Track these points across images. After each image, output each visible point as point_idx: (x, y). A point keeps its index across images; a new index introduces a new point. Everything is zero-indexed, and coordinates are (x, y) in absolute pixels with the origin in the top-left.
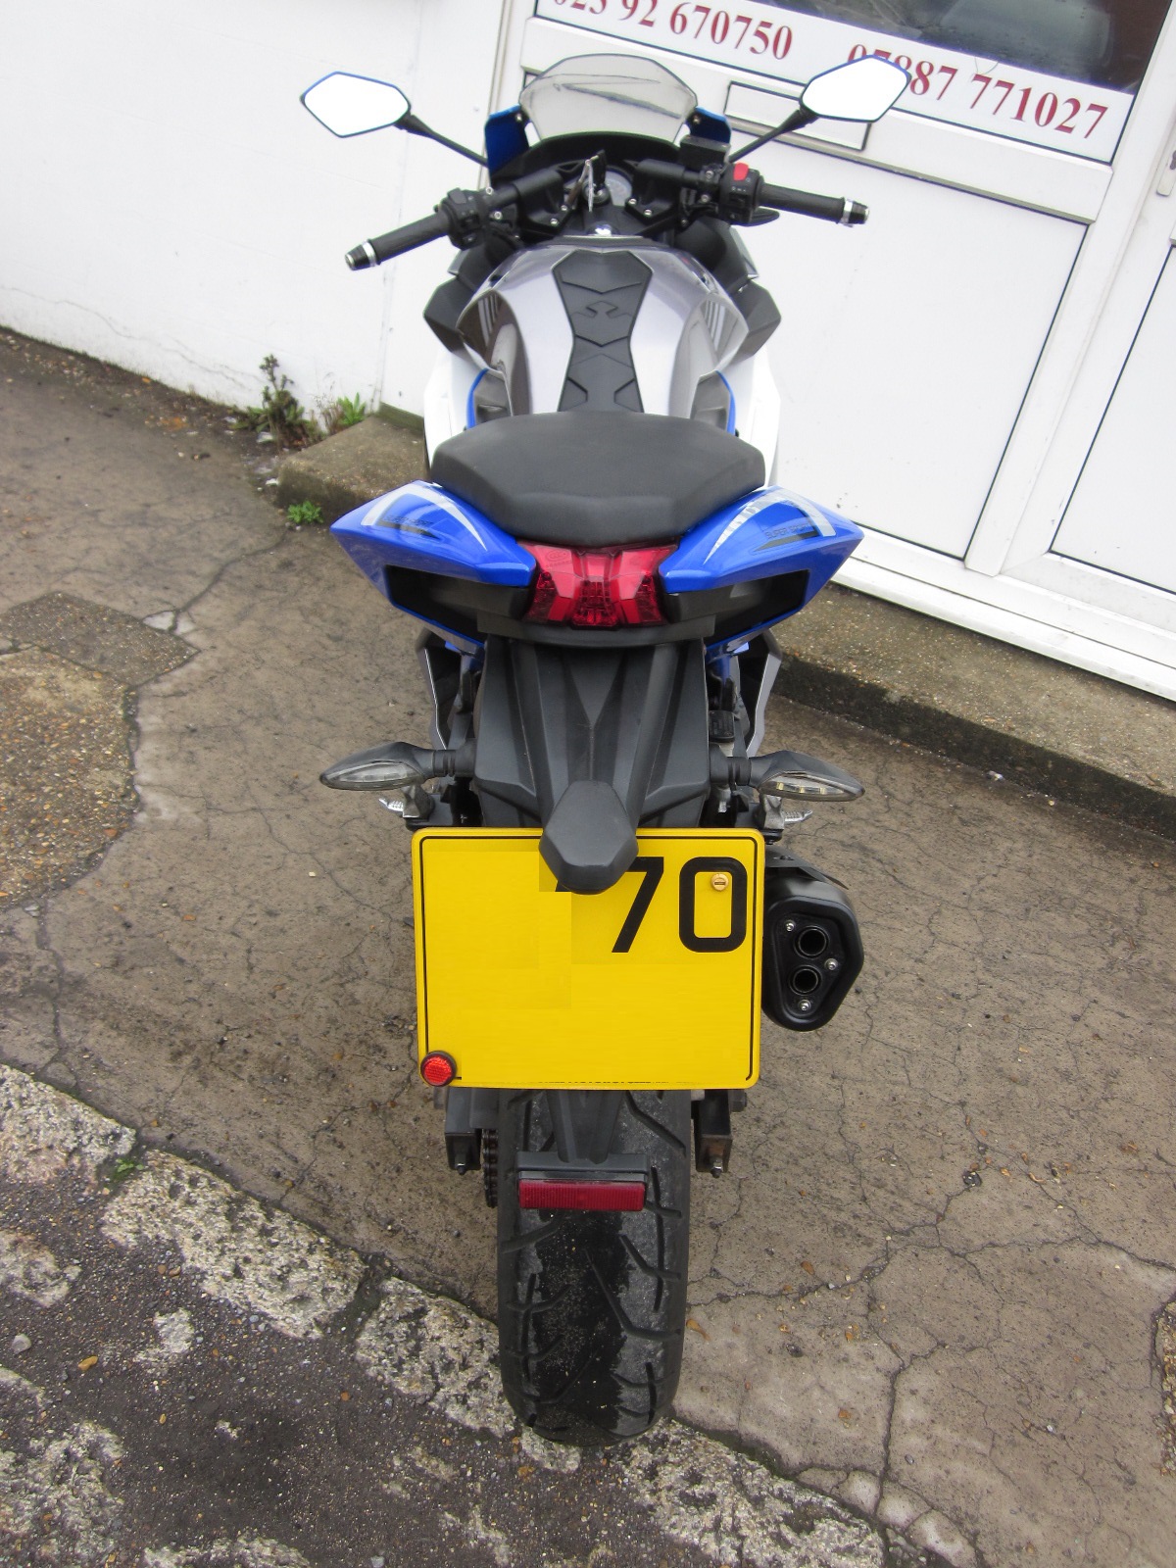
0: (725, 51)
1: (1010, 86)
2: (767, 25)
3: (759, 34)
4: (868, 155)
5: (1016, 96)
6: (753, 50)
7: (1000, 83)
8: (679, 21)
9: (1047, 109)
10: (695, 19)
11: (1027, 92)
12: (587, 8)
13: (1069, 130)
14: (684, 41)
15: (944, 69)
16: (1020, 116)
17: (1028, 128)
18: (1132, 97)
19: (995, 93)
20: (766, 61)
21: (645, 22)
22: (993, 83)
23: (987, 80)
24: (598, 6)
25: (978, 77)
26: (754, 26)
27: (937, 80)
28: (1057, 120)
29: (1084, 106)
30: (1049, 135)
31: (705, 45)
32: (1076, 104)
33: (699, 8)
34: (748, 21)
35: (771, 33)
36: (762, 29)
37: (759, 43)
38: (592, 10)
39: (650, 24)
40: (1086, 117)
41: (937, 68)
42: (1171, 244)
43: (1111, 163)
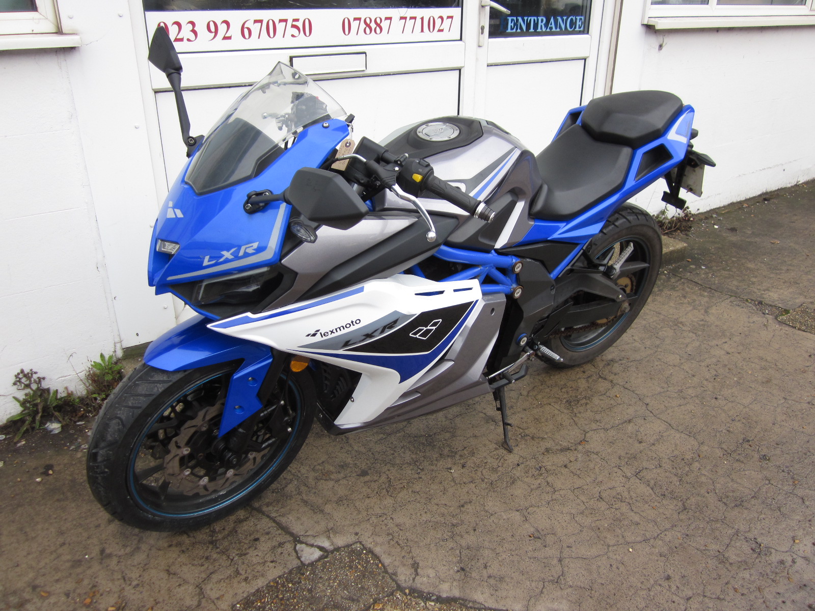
0: (278, 41)
1: (415, 18)
2: (297, 20)
3: (293, 26)
4: (368, 72)
5: (419, 21)
6: (293, 36)
7: (411, 18)
8: (246, 31)
9: (432, 24)
10: (255, 28)
11: (422, 19)
12: (185, 40)
13: (442, 30)
14: (253, 43)
15: (386, 19)
16: (422, 31)
17: (427, 35)
18: (460, 9)
19: (410, 23)
20: (302, 40)
21: (225, 38)
22: (408, 19)
23: (405, 18)
24: (192, 36)
25: (402, 18)
26: (290, 23)
27: (385, 24)
28: (437, 28)
29: (445, 18)
30: (435, 35)
31: (266, 42)
32: (441, 18)
33: (256, 21)
34: (286, 21)
35: (300, 24)
36: (294, 23)
37: (295, 32)
38: (188, 40)
39: (229, 38)
40: (447, 22)
41: (383, 19)
42: (488, 66)
43: (461, 39)
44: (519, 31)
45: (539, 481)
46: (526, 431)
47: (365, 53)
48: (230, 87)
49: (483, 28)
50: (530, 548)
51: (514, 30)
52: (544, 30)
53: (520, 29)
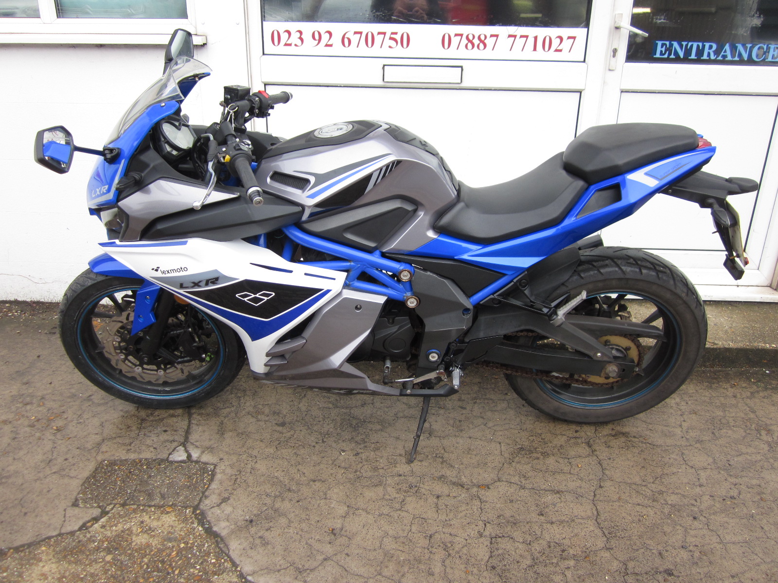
0: (375, 50)
1: (527, 37)
2: (396, 33)
3: (391, 38)
4: (464, 85)
5: (531, 41)
6: (390, 47)
7: (522, 37)
8: (346, 41)
9: (547, 44)
10: (355, 39)
11: (536, 38)
12: (293, 45)
13: (560, 51)
14: (352, 50)
15: (492, 36)
16: (535, 49)
17: (540, 54)
18: (586, 29)
19: (520, 42)
20: (399, 51)
21: (327, 46)
22: (518, 37)
23: (515, 36)
24: (299, 42)
25: (510, 36)
26: (388, 36)
27: (490, 42)
28: (554, 47)
29: (565, 38)
30: (552, 55)
31: (363, 50)
32: (561, 38)
33: (356, 33)
34: (384, 34)
35: (398, 37)
36: (392, 36)
37: (393, 43)
38: (296, 45)
39: (331, 46)
40: (567, 43)
41: (488, 36)
42: (622, 92)
43: (584, 61)
44: (672, 56)
45: (397, 496)
46: (446, 454)
47: (461, 67)
48: (328, 86)
49: (615, 51)
50: (317, 537)
51: (666, 56)
52: (713, 57)
53: (674, 55)
